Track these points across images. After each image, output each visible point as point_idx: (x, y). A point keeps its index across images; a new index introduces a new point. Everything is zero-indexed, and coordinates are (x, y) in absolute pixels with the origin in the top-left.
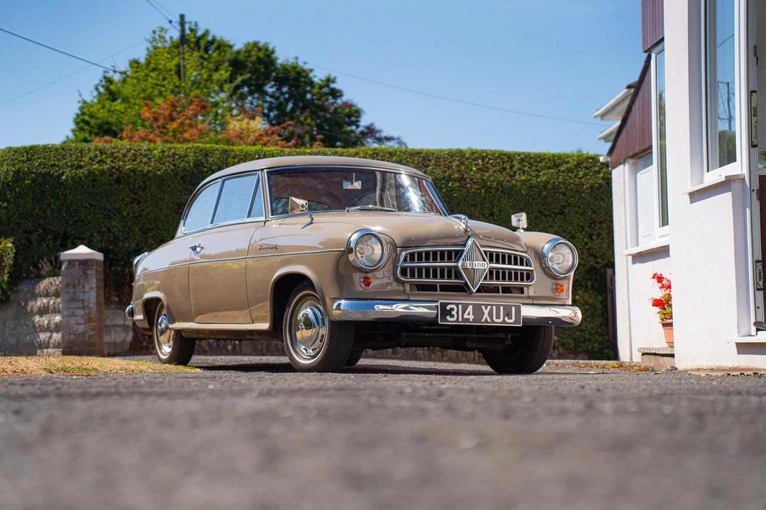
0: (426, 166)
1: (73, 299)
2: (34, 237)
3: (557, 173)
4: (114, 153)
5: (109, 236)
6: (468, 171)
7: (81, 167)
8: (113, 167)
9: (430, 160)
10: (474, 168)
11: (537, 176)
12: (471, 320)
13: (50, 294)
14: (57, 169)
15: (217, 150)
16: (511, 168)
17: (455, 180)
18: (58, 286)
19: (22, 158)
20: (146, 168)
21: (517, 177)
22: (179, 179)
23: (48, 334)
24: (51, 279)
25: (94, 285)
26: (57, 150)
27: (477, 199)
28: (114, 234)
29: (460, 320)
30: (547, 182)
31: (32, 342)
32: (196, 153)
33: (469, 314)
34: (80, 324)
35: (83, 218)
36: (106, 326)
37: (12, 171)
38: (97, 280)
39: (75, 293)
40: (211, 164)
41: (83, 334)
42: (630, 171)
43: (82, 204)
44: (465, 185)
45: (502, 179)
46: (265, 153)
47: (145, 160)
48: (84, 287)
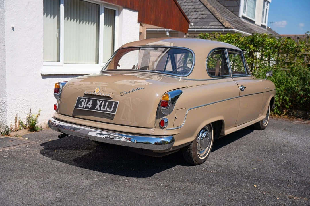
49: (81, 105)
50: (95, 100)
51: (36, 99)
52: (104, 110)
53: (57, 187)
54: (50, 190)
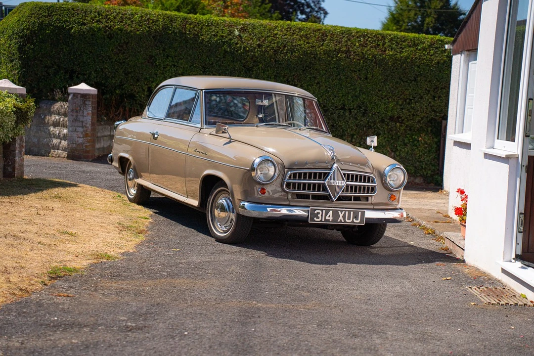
0: (324, 40)
1: (76, 120)
2: (51, 71)
3: (415, 51)
4: (108, 15)
5: (102, 75)
6: (353, 46)
7: (84, 24)
8: (107, 26)
9: (327, 36)
10: (357, 44)
11: (401, 52)
12: (331, 221)
13: (61, 114)
14: (68, 24)
15: (179, 17)
16: (383, 45)
17: (343, 52)
18: (66, 109)
19: (44, 14)
20: (129, 29)
21: (387, 52)
22: (151, 37)
23: (59, 141)
24: (62, 103)
25: (90, 112)
26: (69, 9)
27: (357, 67)
28: (105, 74)
29: (323, 220)
30: (407, 58)
31: (48, 144)
32: (164, 19)
33: (329, 217)
34: (80, 137)
35: (85, 61)
36: (98, 137)
37: (38, 23)
38: (92, 109)
39: (77, 116)
40: (174, 28)
41: (82, 144)
42: (464, 60)
43: (84, 51)
44: (350, 56)
45: (376, 53)
46: (212, 22)
47: (129, 22)
48: (83, 112)
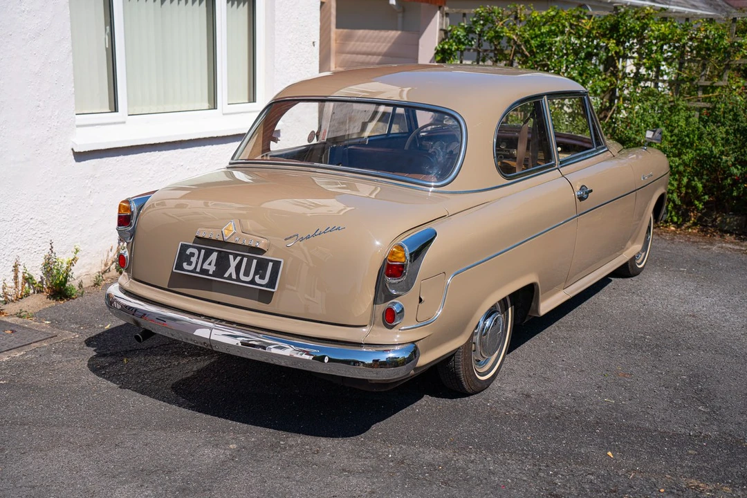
49: (190, 263)
50: (223, 254)
51: (63, 216)
52: (248, 279)
53: (142, 470)
54: (126, 482)
